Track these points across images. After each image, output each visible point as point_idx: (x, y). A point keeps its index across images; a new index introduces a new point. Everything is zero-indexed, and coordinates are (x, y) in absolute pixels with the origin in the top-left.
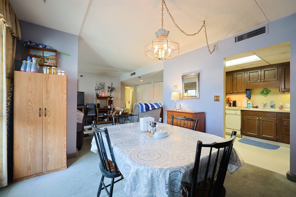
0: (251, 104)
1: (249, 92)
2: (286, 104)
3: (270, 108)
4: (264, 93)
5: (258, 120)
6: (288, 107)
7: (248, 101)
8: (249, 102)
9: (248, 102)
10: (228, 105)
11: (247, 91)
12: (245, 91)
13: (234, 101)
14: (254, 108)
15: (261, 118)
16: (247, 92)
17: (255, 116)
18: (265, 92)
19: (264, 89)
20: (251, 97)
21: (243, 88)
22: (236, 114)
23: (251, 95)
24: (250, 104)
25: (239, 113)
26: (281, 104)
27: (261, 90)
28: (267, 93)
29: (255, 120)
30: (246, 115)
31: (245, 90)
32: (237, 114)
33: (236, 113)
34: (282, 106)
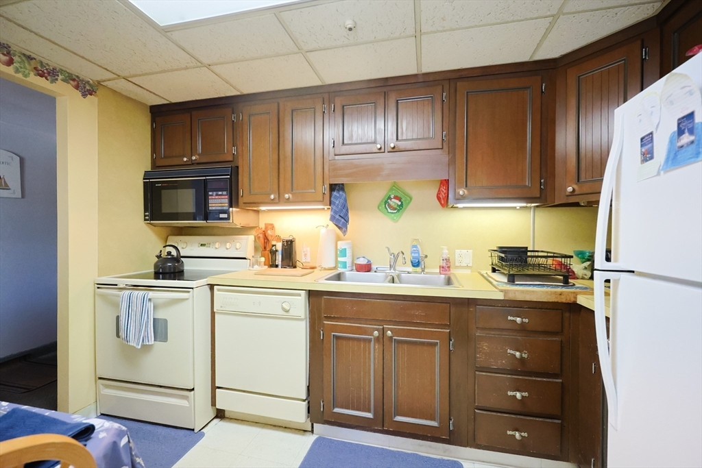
0: (349, 253)
1: (342, 201)
2: (458, 251)
3: (411, 269)
4: (390, 206)
5: (377, 339)
6: (462, 265)
7: (338, 239)
8: (341, 245)
9: (339, 243)
10: (263, 259)
11: (335, 193)
12: (327, 192)
13: (287, 242)
14: (358, 270)
15: (389, 333)
16: (336, 198)
17: (366, 321)
18: (395, 202)
19: (391, 189)
20: (347, 221)
21: (319, 181)
22: (286, 315)
23: (347, 210)
24: (344, 253)
25: (299, 306)
26: (446, 253)
27: (381, 194)
28: (402, 205)
29: (365, 340)
30: (328, 318)
31: (327, 186)
32: (291, 313)
33: (287, 311)
34: (447, 260)
